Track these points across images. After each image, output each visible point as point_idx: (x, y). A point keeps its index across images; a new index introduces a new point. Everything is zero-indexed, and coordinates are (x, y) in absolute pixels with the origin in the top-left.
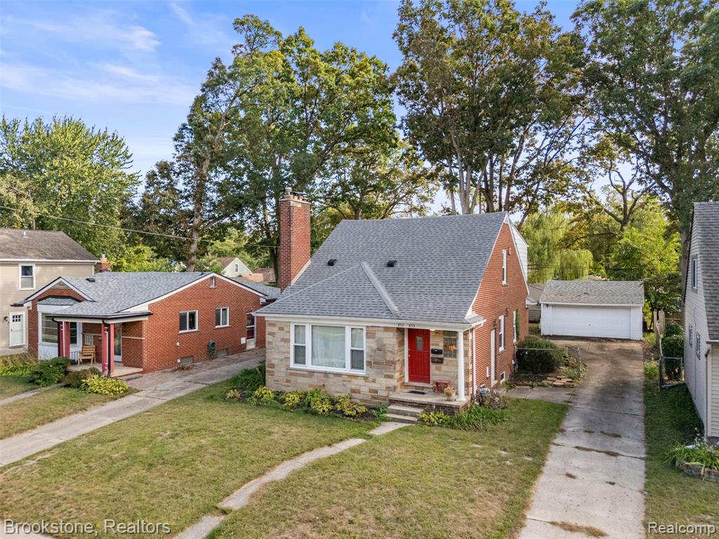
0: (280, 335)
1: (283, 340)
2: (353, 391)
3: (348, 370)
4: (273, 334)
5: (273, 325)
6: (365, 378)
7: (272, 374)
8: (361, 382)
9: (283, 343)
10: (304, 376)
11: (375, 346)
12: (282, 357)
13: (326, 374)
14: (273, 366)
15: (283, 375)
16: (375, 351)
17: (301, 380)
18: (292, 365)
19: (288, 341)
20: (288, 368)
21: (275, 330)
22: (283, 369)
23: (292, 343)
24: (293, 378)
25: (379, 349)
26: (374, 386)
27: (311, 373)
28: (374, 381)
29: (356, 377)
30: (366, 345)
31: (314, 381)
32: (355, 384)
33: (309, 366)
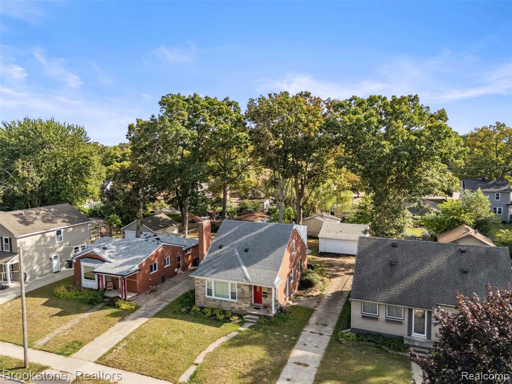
0: (201, 284)
1: (202, 286)
2: (232, 308)
3: (230, 299)
4: (198, 283)
5: (198, 279)
6: (237, 303)
7: (198, 299)
8: (236, 305)
9: (202, 287)
10: (212, 301)
11: (240, 291)
12: (202, 293)
13: (221, 301)
14: (198, 296)
15: (203, 300)
16: (240, 293)
17: (210, 302)
18: (207, 296)
19: (205, 286)
20: (205, 297)
21: (199, 282)
22: (203, 298)
23: (206, 287)
24: (207, 302)
25: (242, 292)
26: (241, 306)
27: (215, 300)
28: (240, 304)
29: (233, 302)
30: (236, 290)
31: (216, 303)
32: (233, 305)
33: (213, 297)
